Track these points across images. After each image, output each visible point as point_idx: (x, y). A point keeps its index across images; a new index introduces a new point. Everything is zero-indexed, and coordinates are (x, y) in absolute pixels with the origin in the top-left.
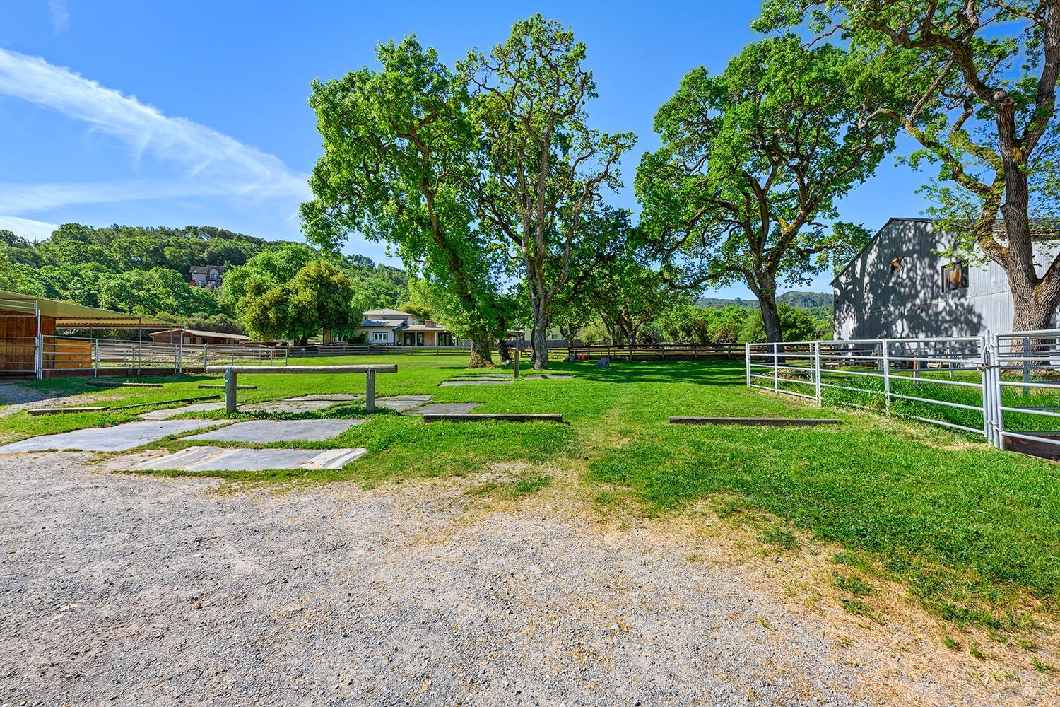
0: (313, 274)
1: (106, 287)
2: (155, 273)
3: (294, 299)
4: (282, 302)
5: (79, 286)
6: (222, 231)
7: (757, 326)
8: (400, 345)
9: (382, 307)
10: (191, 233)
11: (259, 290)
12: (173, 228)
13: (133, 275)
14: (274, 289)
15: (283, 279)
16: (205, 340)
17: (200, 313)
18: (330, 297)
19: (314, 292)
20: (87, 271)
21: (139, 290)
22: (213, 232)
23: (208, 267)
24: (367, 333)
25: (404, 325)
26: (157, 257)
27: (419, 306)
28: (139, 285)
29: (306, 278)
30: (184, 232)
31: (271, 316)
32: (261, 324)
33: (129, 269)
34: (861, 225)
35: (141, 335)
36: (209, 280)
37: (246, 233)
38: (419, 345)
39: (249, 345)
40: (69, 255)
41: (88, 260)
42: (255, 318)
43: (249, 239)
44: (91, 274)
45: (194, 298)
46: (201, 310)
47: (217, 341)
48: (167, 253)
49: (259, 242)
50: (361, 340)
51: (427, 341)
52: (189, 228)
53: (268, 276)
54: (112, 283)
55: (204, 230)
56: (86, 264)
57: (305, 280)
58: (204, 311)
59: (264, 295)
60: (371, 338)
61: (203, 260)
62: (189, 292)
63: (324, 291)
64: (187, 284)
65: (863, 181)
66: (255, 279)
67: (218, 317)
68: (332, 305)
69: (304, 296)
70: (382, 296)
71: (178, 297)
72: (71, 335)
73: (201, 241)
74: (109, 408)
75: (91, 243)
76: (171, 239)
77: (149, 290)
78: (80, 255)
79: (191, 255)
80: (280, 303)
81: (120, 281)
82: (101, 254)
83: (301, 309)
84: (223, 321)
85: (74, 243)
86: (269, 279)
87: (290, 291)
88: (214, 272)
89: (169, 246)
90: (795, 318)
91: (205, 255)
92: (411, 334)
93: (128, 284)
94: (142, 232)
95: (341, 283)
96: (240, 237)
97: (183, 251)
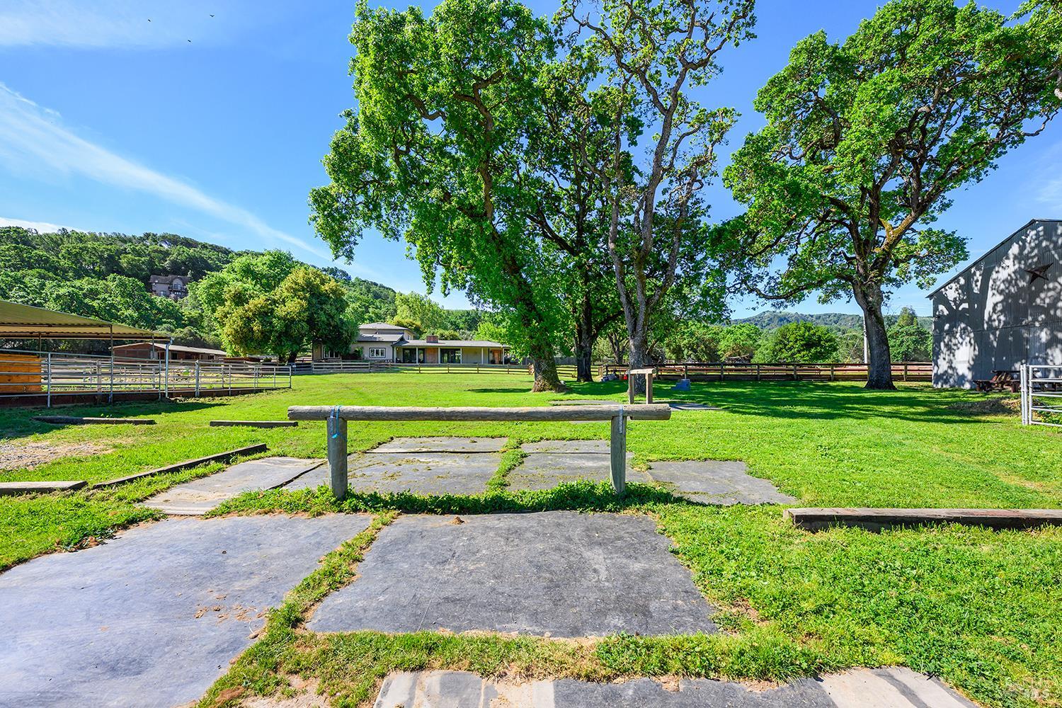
0: (301, 281)
1: (54, 296)
2: (112, 282)
3: (280, 311)
4: (266, 313)
5: (21, 293)
6: (185, 239)
7: (777, 344)
8: (400, 362)
9: (371, 320)
10: (150, 240)
11: (240, 299)
12: (129, 235)
13: (85, 284)
14: (256, 299)
15: (268, 287)
16: (175, 355)
17: (164, 325)
18: (322, 309)
19: (303, 302)
20: (31, 278)
21: (94, 300)
22: (174, 240)
23: (170, 276)
24: (362, 348)
25: (402, 339)
26: (111, 265)
27: (408, 320)
28: (93, 294)
29: (294, 286)
30: (142, 239)
31: (255, 328)
32: (244, 337)
33: (79, 277)
34: (954, 233)
35: (98, 348)
36: (171, 290)
37: (210, 241)
38: (419, 361)
39: (227, 361)
40: (10, 260)
41: (31, 267)
42: (236, 331)
43: (215, 248)
44: (36, 282)
45: (158, 309)
46: (165, 323)
47: (189, 356)
48: (124, 262)
49: (227, 252)
50: (356, 356)
51: (429, 358)
52: (147, 235)
53: (249, 284)
54: (62, 291)
55: (165, 238)
56: (29, 271)
57: (293, 288)
58: (170, 323)
59: (246, 305)
60: (366, 355)
61: (164, 269)
62: (150, 302)
63: (314, 301)
64: (149, 294)
65: (979, 180)
66: (235, 286)
67: (186, 330)
68: (324, 318)
69: (292, 307)
70: (371, 310)
71: (138, 308)
72: (14, 348)
73: (162, 249)
74: (84, 484)
75: (35, 249)
76: (128, 247)
77: (105, 299)
78: (23, 261)
79: (151, 262)
80: (265, 314)
81: (71, 289)
82: (47, 260)
83: (289, 322)
84: (192, 334)
85: (15, 248)
86: (251, 287)
87: (275, 302)
88: (177, 282)
89: (126, 253)
90: (820, 337)
91: (166, 264)
92: (412, 350)
93: (81, 293)
94: (95, 238)
95: (334, 292)
96: (204, 246)
97: (143, 259)
